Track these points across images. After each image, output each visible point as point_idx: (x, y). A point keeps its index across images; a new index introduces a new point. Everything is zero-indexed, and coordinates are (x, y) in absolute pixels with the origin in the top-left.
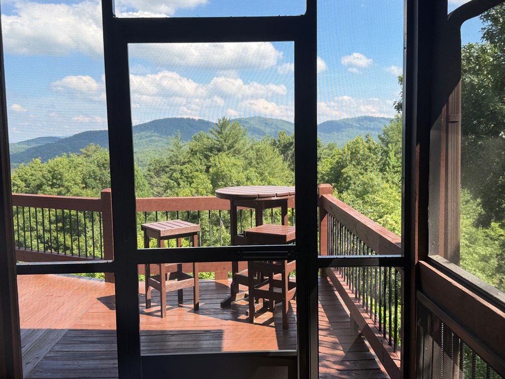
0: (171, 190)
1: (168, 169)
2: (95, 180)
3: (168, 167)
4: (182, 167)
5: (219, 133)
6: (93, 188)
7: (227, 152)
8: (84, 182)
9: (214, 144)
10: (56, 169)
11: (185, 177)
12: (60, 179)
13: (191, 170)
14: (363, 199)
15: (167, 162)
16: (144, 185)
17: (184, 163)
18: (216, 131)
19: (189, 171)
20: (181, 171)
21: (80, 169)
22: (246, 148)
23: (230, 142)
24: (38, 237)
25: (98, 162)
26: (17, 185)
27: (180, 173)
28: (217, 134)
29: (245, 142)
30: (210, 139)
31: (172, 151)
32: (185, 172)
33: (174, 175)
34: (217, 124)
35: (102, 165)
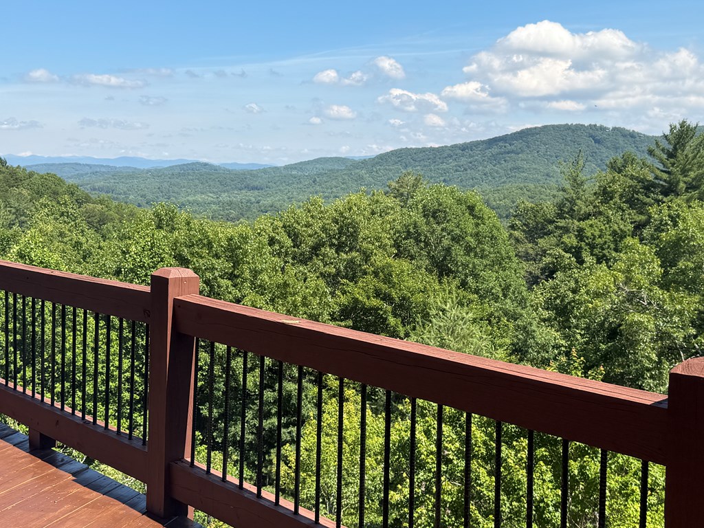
0: (565, 272)
1: (551, 227)
2: (418, 241)
3: (551, 222)
4: (583, 224)
5: (671, 155)
6: (412, 258)
7: (685, 197)
8: (397, 245)
9: (656, 178)
10: (346, 215)
11: (587, 244)
12: (354, 236)
13: (601, 230)
15: (549, 208)
16: (509, 258)
17: (587, 216)
18: (663, 150)
19: (597, 233)
20: (580, 234)
21: (389, 218)
23: (692, 174)
25: (424, 206)
26: (279, 242)
27: (576, 236)
28: (665, 156)
30: (652, 169)
31: (564, 190)
32: (589, 234)
33: (565, 239)
34: (666, 137)
35: (434, 214)
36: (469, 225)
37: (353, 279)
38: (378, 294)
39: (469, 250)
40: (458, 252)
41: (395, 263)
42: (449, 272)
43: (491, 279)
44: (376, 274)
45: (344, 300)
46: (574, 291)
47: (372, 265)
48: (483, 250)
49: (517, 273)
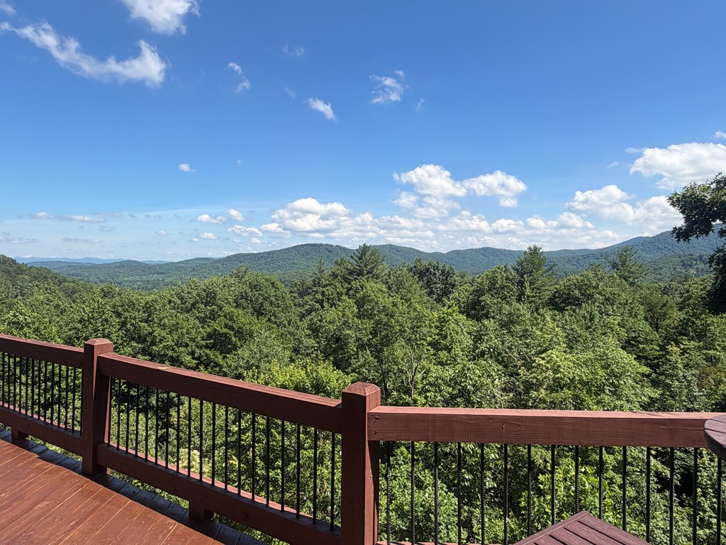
0: (316, 312)
1: (310, 291)
2: (246, 299)
3: (311, 288)
4: (324, 289)
5: (360, 259)
6: (244, 308)
7: (366, 277)
8: (235, 301)
9: (354, 268)
10: (210, 287)
11: (326, 298)
12: (214, 298)
13: (332, 292)
14: (509, 329)
15: (309, 282)
16: (291, 306)
17: (326, 286)
18: (356, 256)
19: (330, 293)
20: (323, 294)
21: (232, 288)
22: (383, 274)
23: (369, 267)
24: (193, 353)
25: (250, 283)
26: (174, 302)
27: (321, 295)
28: (357, 259)
29: (383, 269)
30: (352, 264)
31: (315, 274)
32: (327, 294)
33: (316, 296)
34: (357, 250)
35: (253, 287)
36: (272, 291)
37: (214, 319)
38: (226, 326)
39: (271, 303)
40: (267, 304)
41: (235, 310)
42: (262, 314)
43: (282, 317)
44: (225, 316)
45: (208, 330)
46: (320, 321)
47: (223, 312)
48: (278, 303)
49: (294, 313)
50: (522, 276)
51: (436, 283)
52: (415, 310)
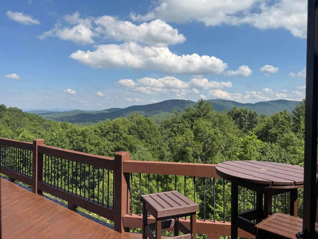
0: (172, 137)
1: (171, 126)
2: (135, 130)
3: (171, 124)
4: (178, 125)
5: (199, 107)
6: (133, 135)
7: (202, 118)
8: (129, 131)
9: (196, 113)
10: (116, 124)
11: (180, 130)
12: (118, 129)
13: (183, 126)
15: (171, 122)
16: (159, 134)
17: (179, 123)
18: (197, 106)
19: (182, 127)
21: (127, 124)
22: (213, 116)
23: (204, 112)
25: (137, 121)
26: (97, 131)
27: (177, 128)
28: (197, 108)
29: (213, 113)
30: (194, 111)
31: (173, 116)
32: (180, 127)
33: (174, 129)
34: (197, 103)
35: (139, 123)
36: (148, 126)
37: (117, 140)
38: (124, 144)
39: (148, 132)
40: (145, 133)
41: (129, 136)
42: (143, 138)
43: (154, 140)
44: (123, 139)
45: (115, 146)
46: (174, 142)
47: (123, 137)
48: (152, 132)
49: (160, 138)
50: (298, 117)
51: (245, 121)
52: (228, 137)
